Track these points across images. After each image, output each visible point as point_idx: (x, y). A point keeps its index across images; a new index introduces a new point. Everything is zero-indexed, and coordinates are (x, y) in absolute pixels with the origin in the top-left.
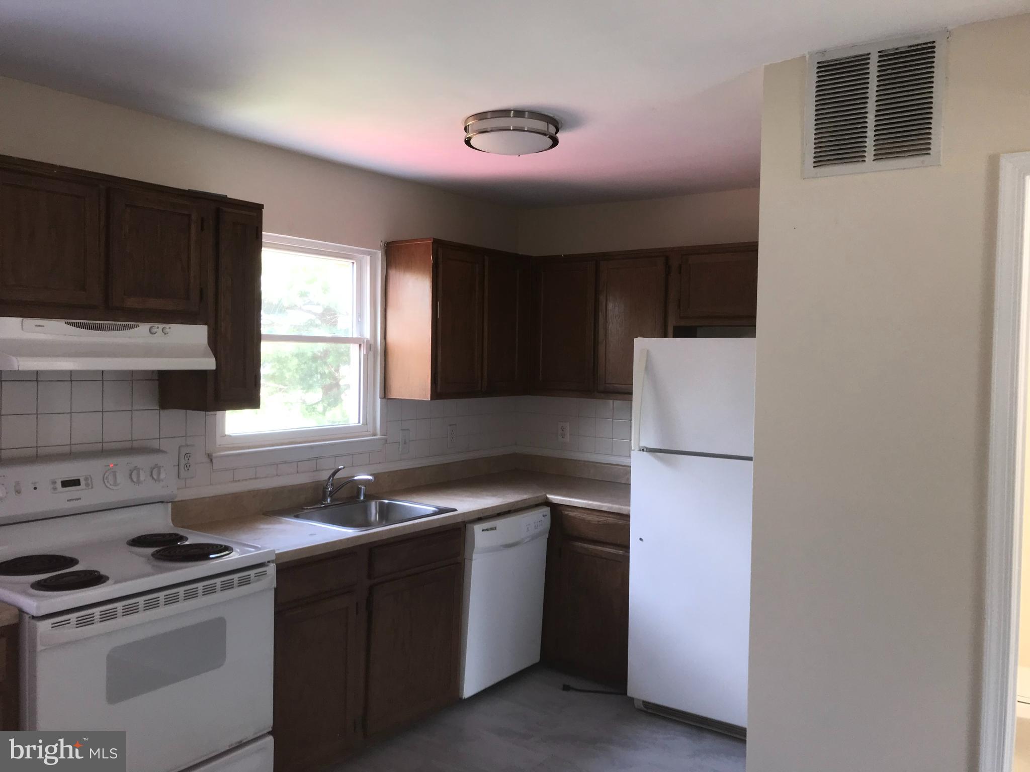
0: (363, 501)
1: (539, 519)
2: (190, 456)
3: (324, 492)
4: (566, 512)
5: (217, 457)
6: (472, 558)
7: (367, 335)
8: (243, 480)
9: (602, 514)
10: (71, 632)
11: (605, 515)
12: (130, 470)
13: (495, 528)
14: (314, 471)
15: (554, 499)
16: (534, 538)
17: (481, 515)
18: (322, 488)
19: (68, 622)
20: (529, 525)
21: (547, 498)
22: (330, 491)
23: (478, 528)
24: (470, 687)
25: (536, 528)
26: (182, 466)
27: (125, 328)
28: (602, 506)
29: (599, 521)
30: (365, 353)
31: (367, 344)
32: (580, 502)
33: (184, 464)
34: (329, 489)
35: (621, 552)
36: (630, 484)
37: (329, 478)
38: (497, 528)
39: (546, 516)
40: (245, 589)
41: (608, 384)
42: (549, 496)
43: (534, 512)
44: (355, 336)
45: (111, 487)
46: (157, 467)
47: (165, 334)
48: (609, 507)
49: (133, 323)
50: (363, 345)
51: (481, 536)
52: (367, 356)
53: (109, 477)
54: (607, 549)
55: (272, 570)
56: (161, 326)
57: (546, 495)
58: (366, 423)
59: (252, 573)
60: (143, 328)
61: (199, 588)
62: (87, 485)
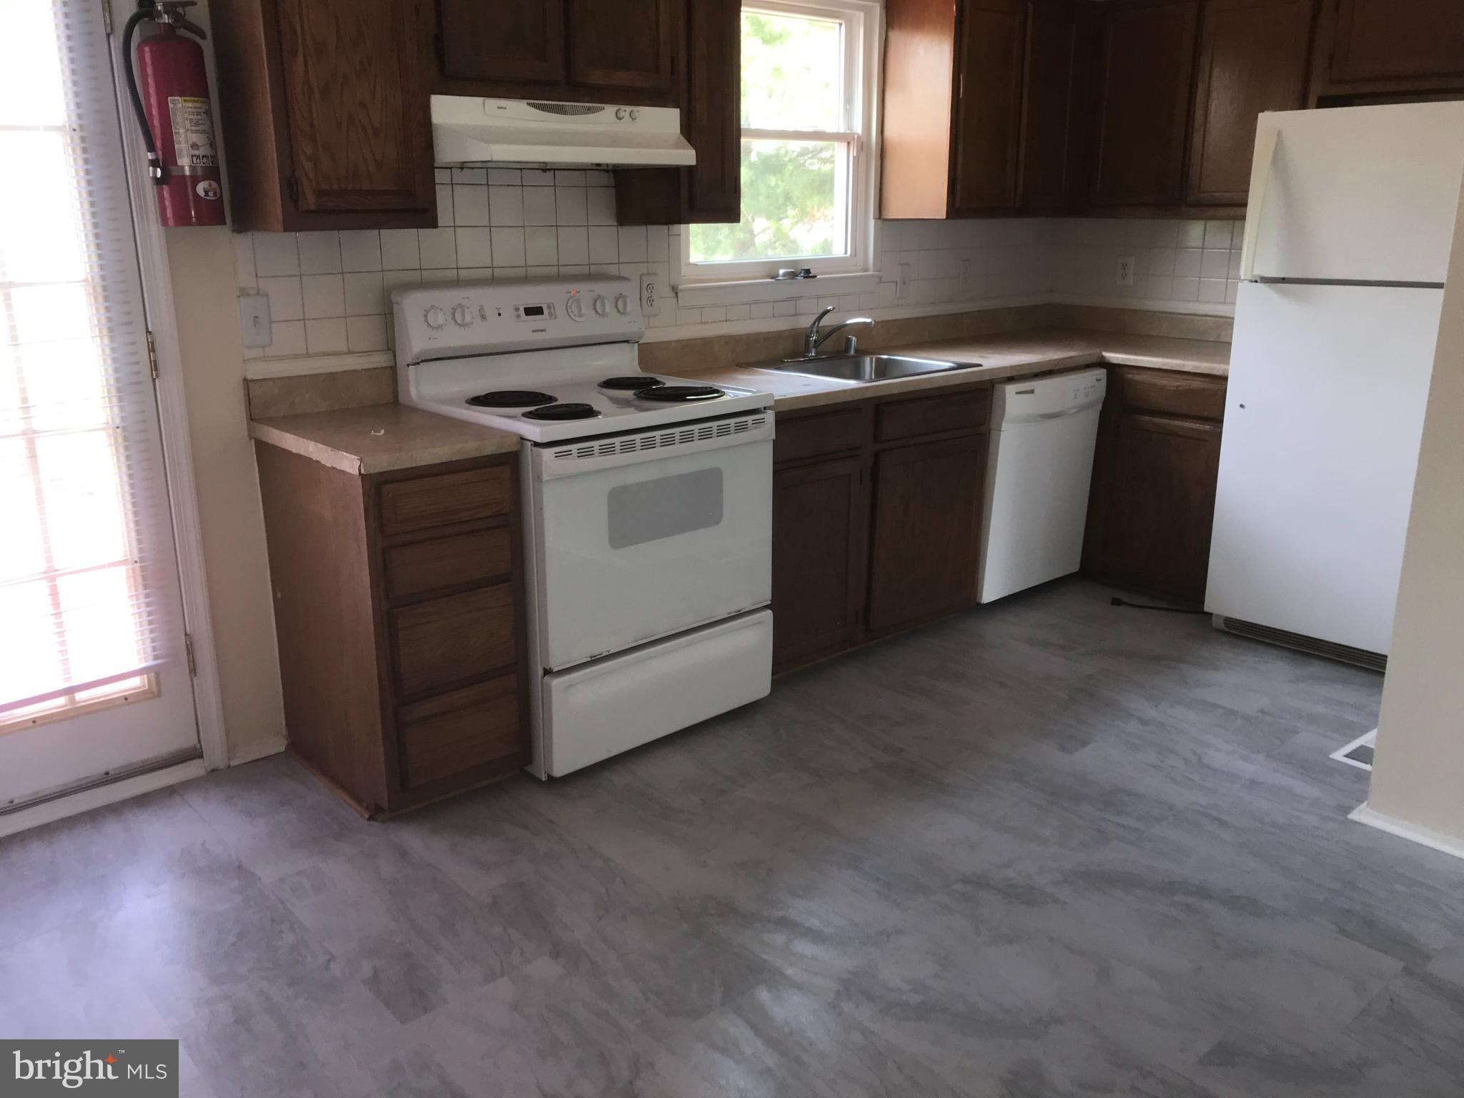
0: (854, 357)
1: (1090, 385)
2: (653, 288)
3: (807, 341)
4: (1130, 376)
5: (681, 290)
6: (1001, 428)
7: (858, 128)
8: (712, 322)
9: (1184, 377)
10: (573, 464)
11: (1190, 377)
12: (594, 299)
13: (1032, 392)
14: (793, 315)
15: (1114, 357)
16: (1083, 408)
17: (1015, 373)
18: (805, 337)
19: (568, 453)
20: (1078, 390)
21: (1103, 357)
22: (815, 341)
23: (1010, 390)
24: (991, 591)
25: (1087, 395)
26: (644, 300)
27: (589, 110)
28: (1184, 366)
29: (1178, 386)
30: (855, 155)
31: (857, 141)
32: (1151, 362)
33: (647, 295)
34: (814, 338)
35: (1208, 427)
36: (1230, 343)
37: (814, 323)
38: (1035, 391)
39: (1100, 380)
40: (743, 437)
41: (1204, 192)
42: (1106, 354)
43: (1083, 374)
44: (842, 130)
45: (574, 318)
46: (620, 298)
47: (633, 119)
48: (1194, 367)
49: (599, 105)
50: (852, 142)
51: (1014, 401)
52: (856, 159)
53: (573, 305)
54: (1187, 424)
55: (770, 417)
56: (629, 108)
57: (1101, 352)
58: (854, 253)
59: (750, 419)
60: (609, 110)
61: (695, 431)
62: (550, 314)
